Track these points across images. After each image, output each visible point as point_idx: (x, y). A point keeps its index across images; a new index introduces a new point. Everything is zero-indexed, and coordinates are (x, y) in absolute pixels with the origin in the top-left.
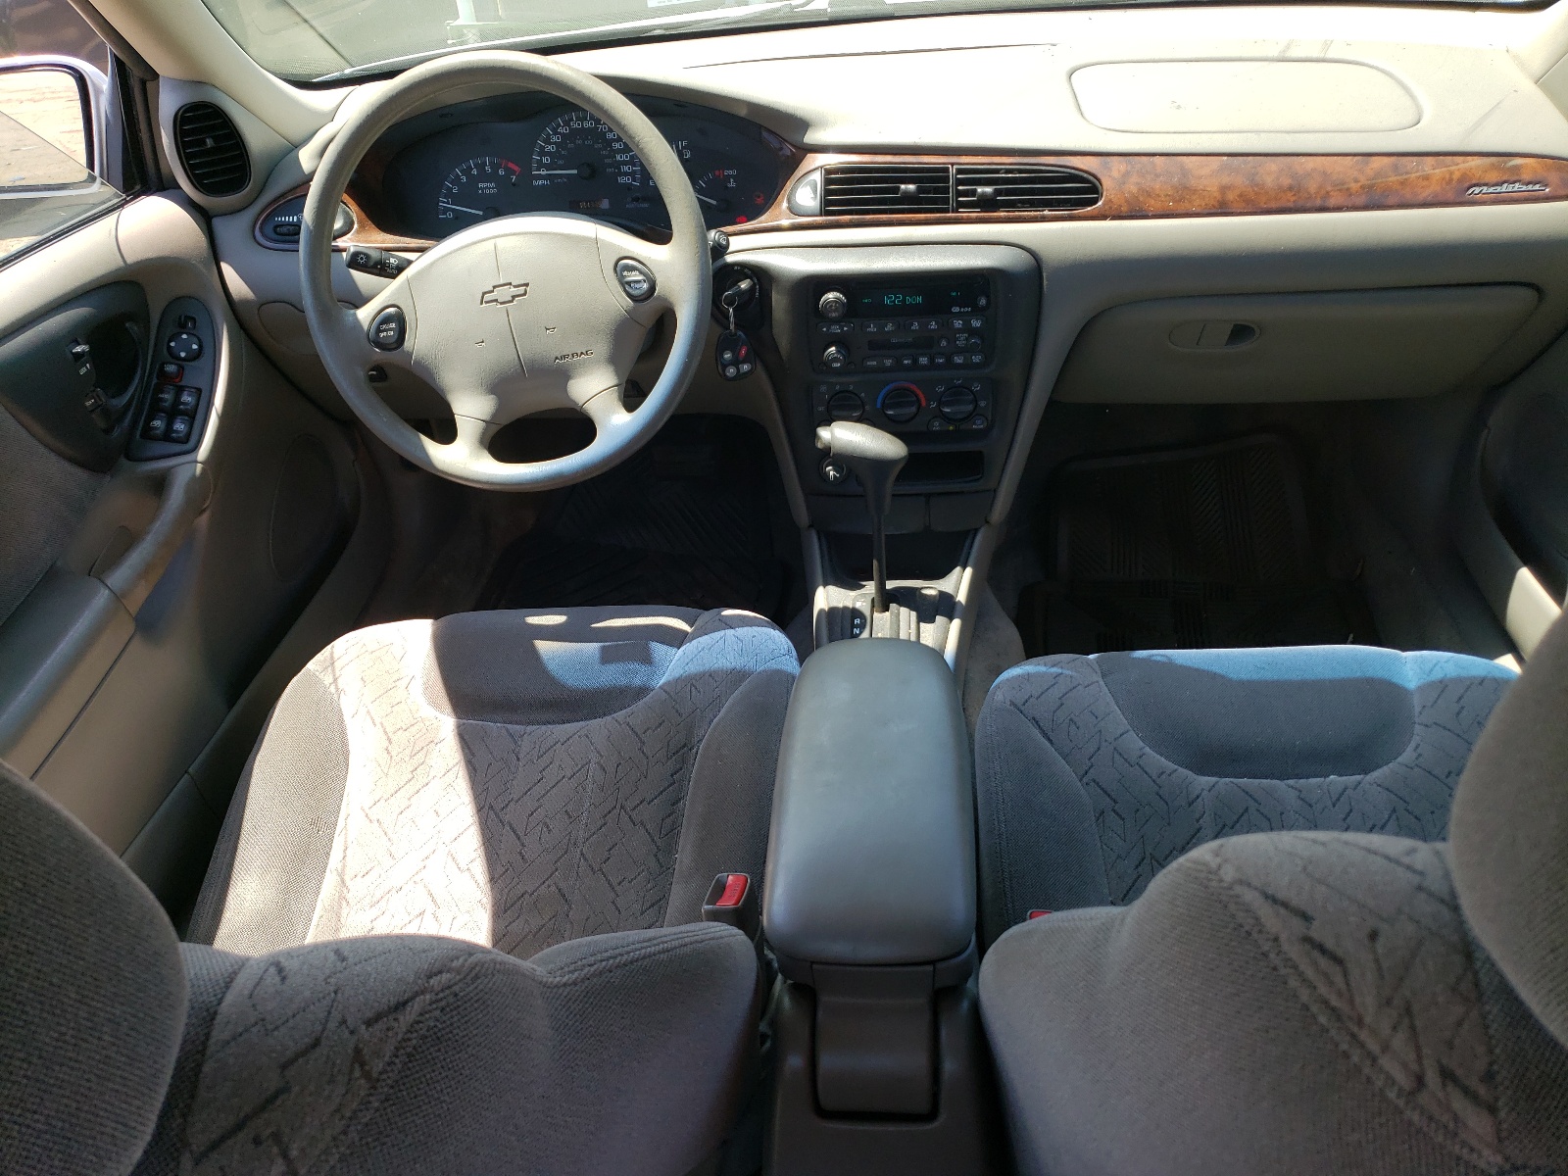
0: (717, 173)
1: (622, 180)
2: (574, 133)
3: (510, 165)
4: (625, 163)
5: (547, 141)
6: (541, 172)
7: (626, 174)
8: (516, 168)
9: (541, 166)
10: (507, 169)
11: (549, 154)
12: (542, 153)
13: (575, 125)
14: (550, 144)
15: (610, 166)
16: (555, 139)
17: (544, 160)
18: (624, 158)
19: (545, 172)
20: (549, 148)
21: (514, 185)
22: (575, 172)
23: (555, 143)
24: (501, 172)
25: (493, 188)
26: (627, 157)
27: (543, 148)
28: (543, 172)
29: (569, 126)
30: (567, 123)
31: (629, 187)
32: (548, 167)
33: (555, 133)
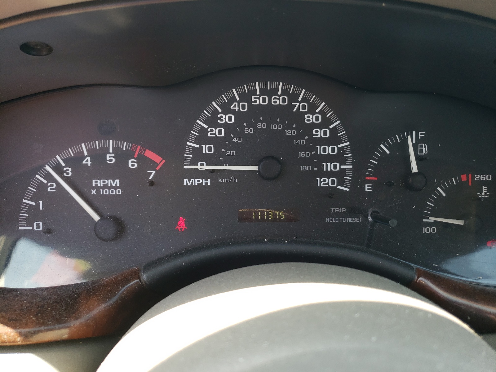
0: (464, 178)
1: (321, 183)
2: (255, 111)
3: (149, 154)
4: (329, 158)
5: (213, 122)
6: (199, 167)
7: (329, 174)
8: (157, 159)
9: (198, 156)
10: (141, 159)
11: (214, 141)
12: (203, 138)
13: (258, 100)
14: (217, 126)
15: (305, 161)
16: (224, 119)
17: (205, 149)
18: (329, 150)
19: (205, 167)
20: (214, 132)
21: (152, 183)
22: (255, 168)
23: (225, 125)
24: (132, 164)
25: (116, 188)
26: (333, 150)
27: (203, 131)
28: (202, 167)
29: (249, 102)
30: (245, 97)
31: (331, 192)
32: (209, 159)
33: (226, 109)
